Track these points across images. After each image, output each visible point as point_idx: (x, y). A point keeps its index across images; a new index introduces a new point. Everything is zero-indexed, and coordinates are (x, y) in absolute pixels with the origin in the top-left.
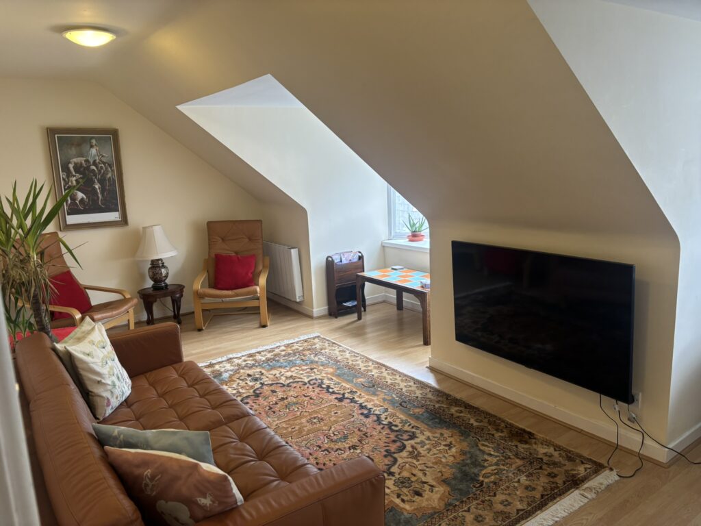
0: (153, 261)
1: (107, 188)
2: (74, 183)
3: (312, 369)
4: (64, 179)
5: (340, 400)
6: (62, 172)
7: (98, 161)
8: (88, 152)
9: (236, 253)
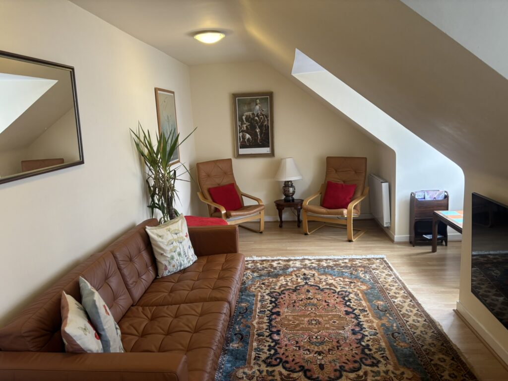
0: (285, 182)
1: (264, 131)
2: (245, 128)
3: (351, 282)
4: (239, 126)
5: (347, 313)
6: (239, 121)
7: (259, 114)
8: (254, 109)
9: (344, 182)
